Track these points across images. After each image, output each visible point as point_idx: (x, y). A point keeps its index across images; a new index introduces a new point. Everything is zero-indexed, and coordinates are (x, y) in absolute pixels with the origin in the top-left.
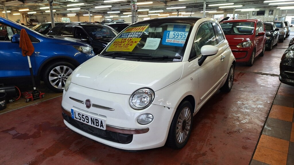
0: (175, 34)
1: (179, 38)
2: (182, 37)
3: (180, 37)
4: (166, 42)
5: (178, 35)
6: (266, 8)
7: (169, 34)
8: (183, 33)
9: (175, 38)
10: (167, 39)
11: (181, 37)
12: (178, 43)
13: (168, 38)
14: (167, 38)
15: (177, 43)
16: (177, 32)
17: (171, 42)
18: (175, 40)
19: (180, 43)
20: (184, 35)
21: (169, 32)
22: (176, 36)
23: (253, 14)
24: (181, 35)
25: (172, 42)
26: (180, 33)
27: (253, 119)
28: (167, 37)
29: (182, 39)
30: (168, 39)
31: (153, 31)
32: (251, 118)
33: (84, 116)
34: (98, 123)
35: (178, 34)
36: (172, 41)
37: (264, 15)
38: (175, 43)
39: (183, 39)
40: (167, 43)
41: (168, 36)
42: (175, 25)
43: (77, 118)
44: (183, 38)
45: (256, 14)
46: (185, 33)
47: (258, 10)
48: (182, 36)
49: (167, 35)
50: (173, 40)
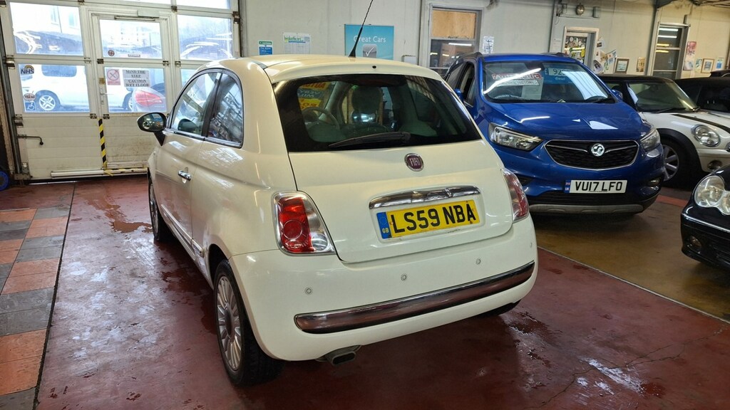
27: (84, 308)
32: (88, 308)
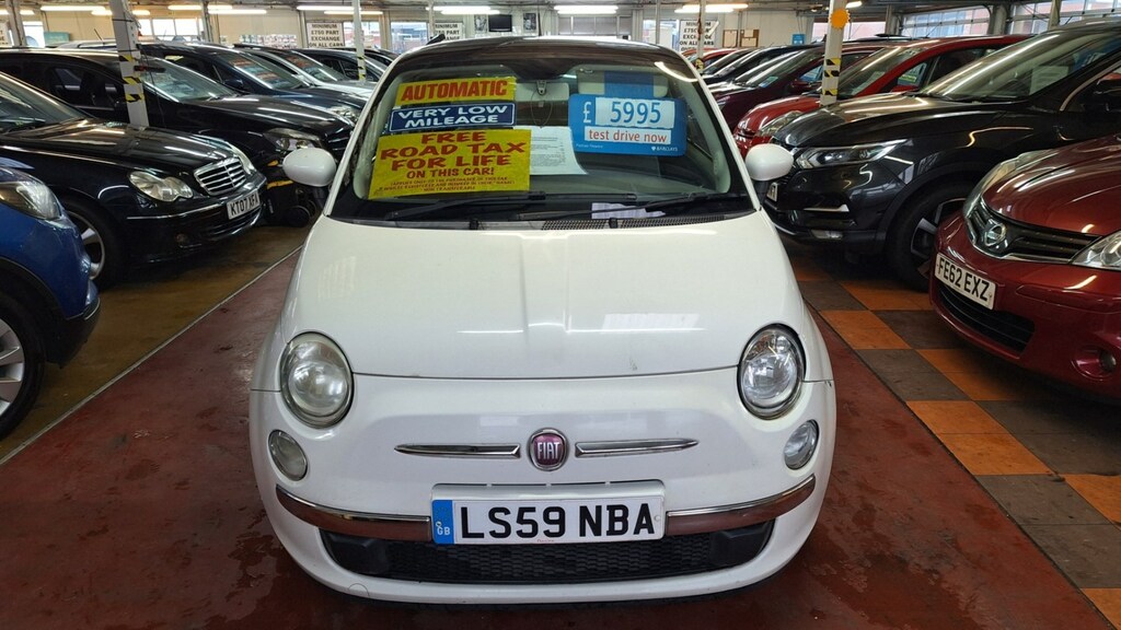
0: (617, 107)
1: (634, 122)
2: (648, 120)
3: (637, 117)
4: (587, 138)
5: (632, 112)
6: (515, 7)
7: (592, 109)
8: (648, 103)
9: (621, 123)
10: (587, 129)
11: (641, 118)
12: (633, 141)
13: (593, 124)
14: (588, 124)
15: (629, 141)
16: (623, 101)
17: (605, 140)
18: (622, 130)
19: (641, 140)
20: (653, 111)
21: (592, 98)
22: (625, 117)
23: (478, 26)
24: (642, 109)
25: (611, 139)
26: (635, 102)
28: (586, 121)
29: (645, 125)
30: (594, 129)
31: (536, 98)
33: (532, 510)
34: (624, 519)
35: (629, 108)
36: (611, 135)
37: (511, 31)
38: (624, 141)
39: (653, 125)
40: (594, 143)
41: (592, 116)
42: (606, 72)
43: (481, 535)
44: (652, 121)
45: (487, 26)
46: (654, 104)
47: (497, 12)
48: (646, 113)
49: (586, 112)
50: (613, 131)
